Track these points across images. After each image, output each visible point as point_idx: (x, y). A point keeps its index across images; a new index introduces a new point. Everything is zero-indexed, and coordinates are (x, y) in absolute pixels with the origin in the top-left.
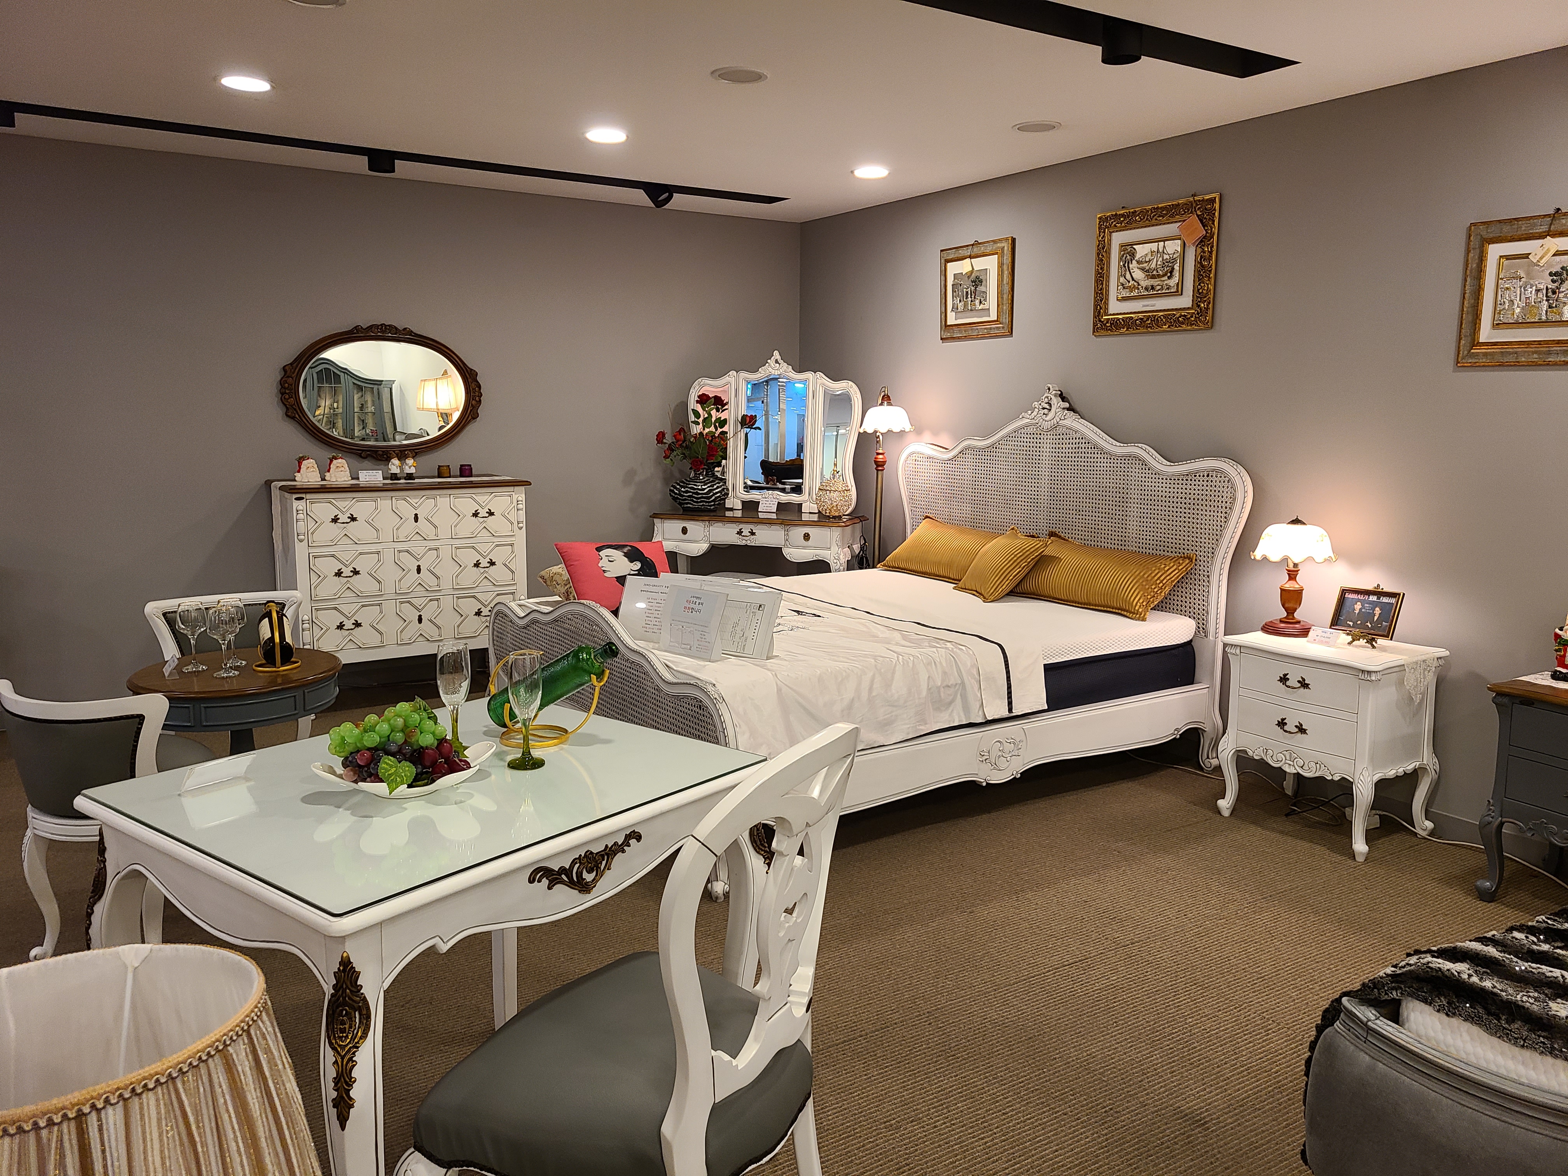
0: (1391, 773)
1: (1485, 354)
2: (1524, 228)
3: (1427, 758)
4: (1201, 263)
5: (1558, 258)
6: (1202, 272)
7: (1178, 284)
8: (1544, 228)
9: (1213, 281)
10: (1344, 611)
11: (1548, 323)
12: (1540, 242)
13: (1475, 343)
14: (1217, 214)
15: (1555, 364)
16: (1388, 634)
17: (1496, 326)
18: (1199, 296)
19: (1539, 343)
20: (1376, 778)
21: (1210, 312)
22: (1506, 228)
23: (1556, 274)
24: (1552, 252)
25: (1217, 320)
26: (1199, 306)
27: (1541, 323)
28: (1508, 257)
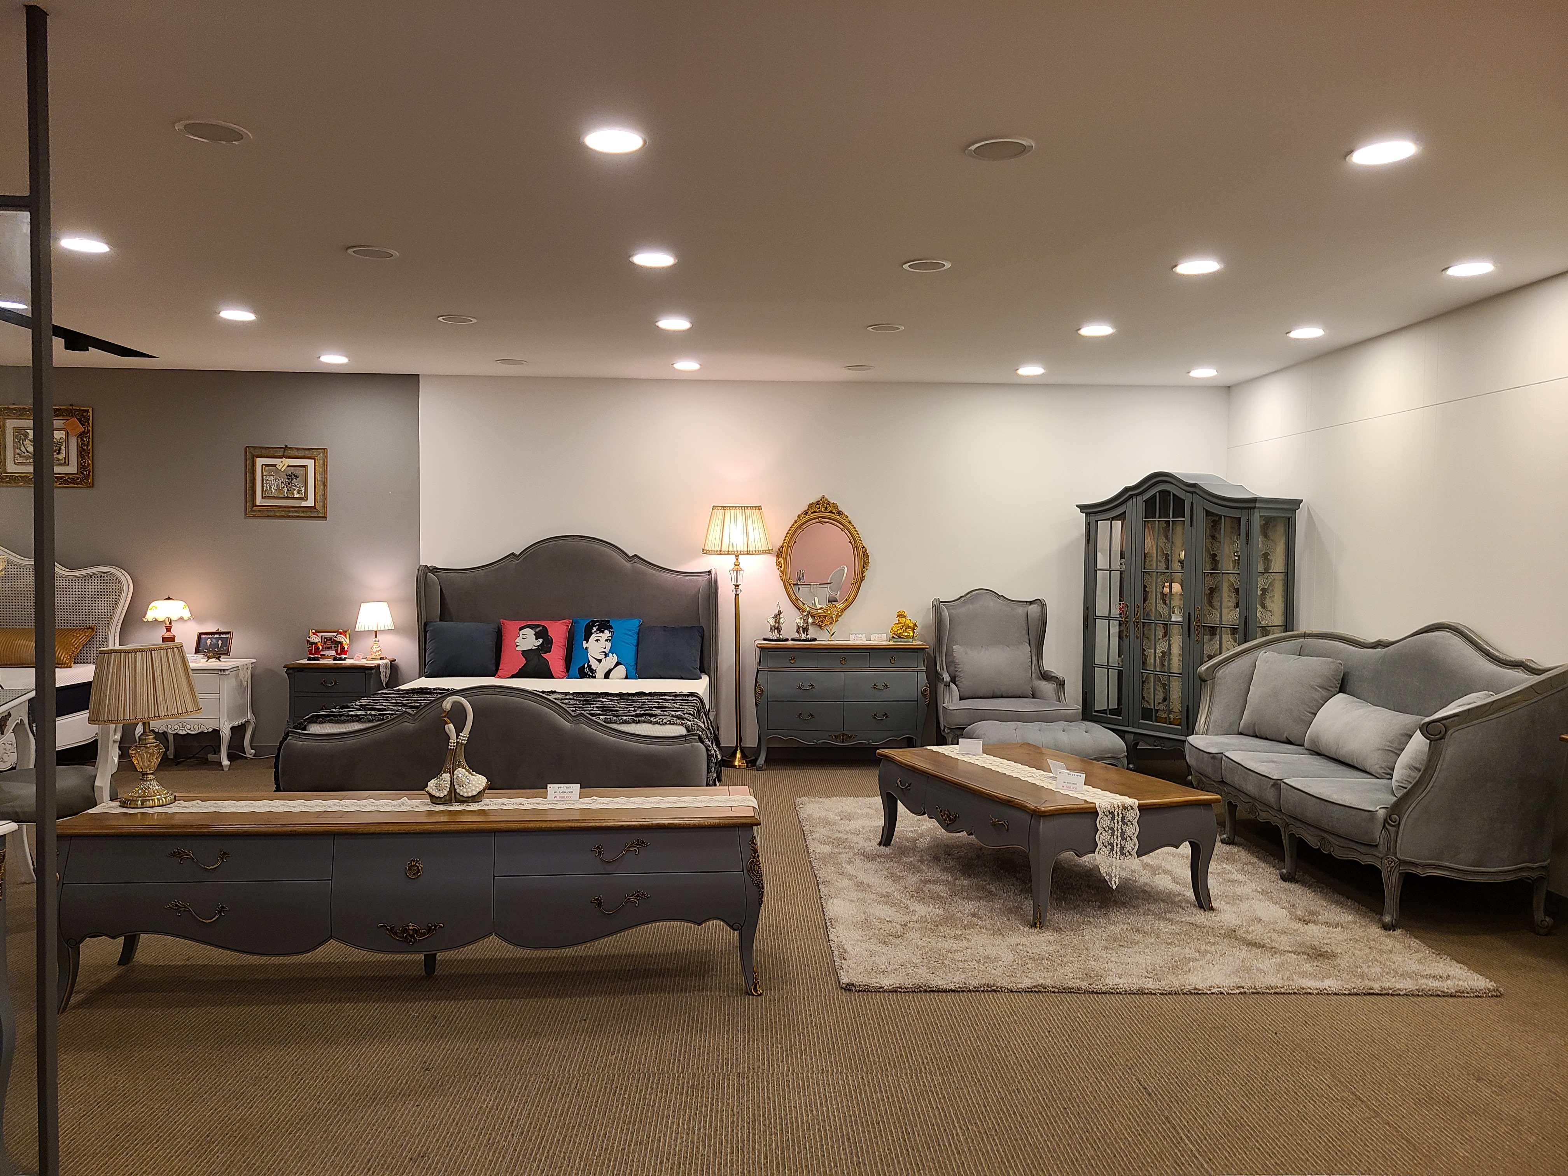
0: (236, 724)
1: (260, 511)
2: (272, 452)
3: (250, 716)
4: (82, 447)
5: (289, 468)
6: (82, 453)
7: (65, 458)
8: (281, 454)
9: (91, 458)
10: (201, 645)
11: (287, 498)
12: (280, 460)
13: (254, 505)
14: (91, 419)
15: (293, 517)
16: (227, 653)
17: (263, 498)
18: (81, 467)
19: (285, 507)
20: (231, 726)
21: (91, 477)
22: (264, 451)
23: (289, 475)
24: (286, 465)
25: (95, 483)
26: (83, 473)
27: (284, 498)
28: (267, 465)
